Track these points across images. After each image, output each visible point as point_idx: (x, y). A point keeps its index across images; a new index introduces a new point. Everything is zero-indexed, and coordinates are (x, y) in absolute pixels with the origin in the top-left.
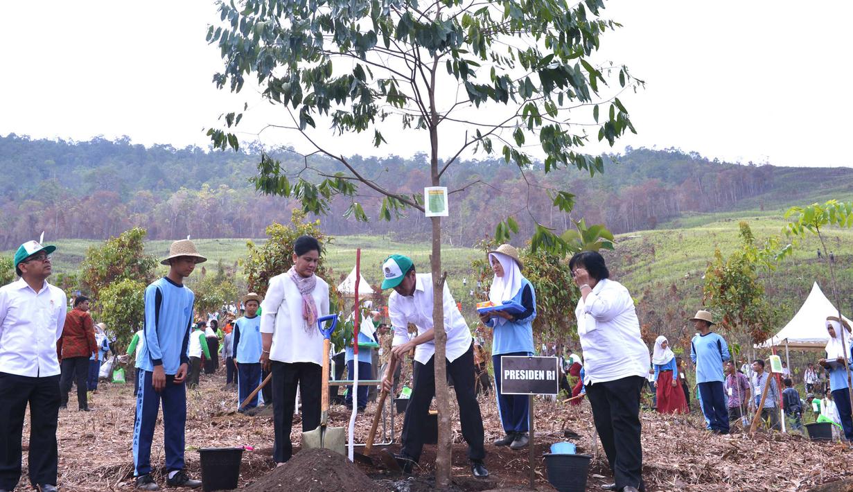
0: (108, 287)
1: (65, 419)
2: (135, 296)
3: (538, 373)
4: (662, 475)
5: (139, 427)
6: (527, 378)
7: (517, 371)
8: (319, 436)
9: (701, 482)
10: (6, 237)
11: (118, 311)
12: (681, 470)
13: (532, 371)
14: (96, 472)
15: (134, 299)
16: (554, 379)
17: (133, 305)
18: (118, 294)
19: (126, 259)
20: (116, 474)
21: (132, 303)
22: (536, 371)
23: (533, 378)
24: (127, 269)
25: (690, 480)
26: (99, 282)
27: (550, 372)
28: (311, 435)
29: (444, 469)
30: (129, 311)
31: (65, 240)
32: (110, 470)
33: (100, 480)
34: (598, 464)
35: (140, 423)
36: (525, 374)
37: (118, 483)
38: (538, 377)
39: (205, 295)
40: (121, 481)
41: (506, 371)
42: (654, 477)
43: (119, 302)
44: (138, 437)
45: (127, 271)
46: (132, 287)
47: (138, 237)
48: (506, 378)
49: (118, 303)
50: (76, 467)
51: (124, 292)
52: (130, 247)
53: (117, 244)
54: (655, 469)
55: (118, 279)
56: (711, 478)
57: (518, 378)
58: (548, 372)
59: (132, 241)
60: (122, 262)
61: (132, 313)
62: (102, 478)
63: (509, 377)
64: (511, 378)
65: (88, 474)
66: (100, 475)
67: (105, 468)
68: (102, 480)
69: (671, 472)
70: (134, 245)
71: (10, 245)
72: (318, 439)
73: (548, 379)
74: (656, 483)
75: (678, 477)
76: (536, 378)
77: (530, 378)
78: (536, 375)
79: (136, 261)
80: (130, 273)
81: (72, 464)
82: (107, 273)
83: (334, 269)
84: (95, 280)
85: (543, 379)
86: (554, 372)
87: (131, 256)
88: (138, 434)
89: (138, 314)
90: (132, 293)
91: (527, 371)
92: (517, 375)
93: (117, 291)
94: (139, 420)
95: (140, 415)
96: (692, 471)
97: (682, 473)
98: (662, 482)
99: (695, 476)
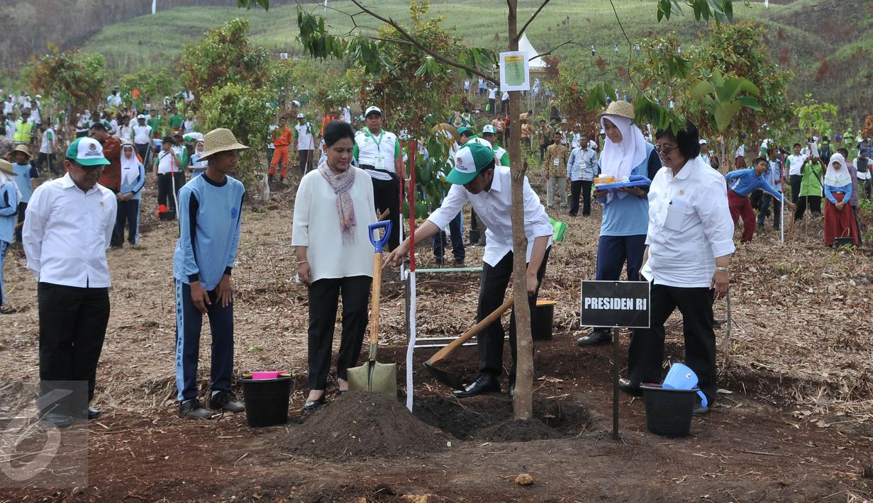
0: (211, 92)
1: (144, 281)
2: (241, 103)
3: (626, 302)
4: (804, 387)
5: (182, 347)
6: (612, 308)
7: (600, 299)
8: (366, 374)
9: (853, 398)
10: (113, 7)
11: (223, 122)
12: (829, 381)
13: (619, 300)
14: (142, 386)
15: (240, 107)
16: (645, 309)
17: (240, 114)
18: (221, 102)
19: (228, 57)
20: (165, 390)
21: (238, 112)
22: (623, 300)
23: (619, 308)
24: (231, 71)
25: (840, 393)
26: (200, 86)
27: (641, 300)
28: (357, 373)
29: (523, 402)
30: (235, 122)
31: (182, 8)
32: (157, 384)
33: (146, 396)
34: (726, 375)
35: (182, 342)
36: (609, 302)
37: (165, 402)
38: (625, 306)
39: (329, 92)
40: (170, 398)
41: (586, 299)
42: (794, 391)
43: (223, 110)
44: (181, 358)
45: (230, 72)
46: (237, 93)
47: (240, 29)
48: (586, 307)
49: (223, 113)
50: (122, 378)
51: (229, 99)
52: (231, 42)
53: (217, 38)
54: (796, 380)
55: (222, 81)
56: (866, 392)
57: (601, 308)
58: (638, 300)
59: (233, 34)
60: (224, 61)
61: (240, 124)
62: (149, 394)
63: (590, 306)
64: (593, 308)
65: (134, 390)
66: (147, 391)
67: (152, 382)
68: (149, 398)
69: (817, 384)
70: (237, 39)
71: (118, 17)
72: (365, 379)
73: (637, 309)
74: (795, 399)
75: (825, 390)
76: (623, 308)
77: (615, 308)
78: (623, 304)
79: (243, 56)
80: (235, 74)
81: (119, 374)
82: (208, 74)
83: (500, 35)
84: (195, 84)
85: (632, 308)
86: (645, 300)
87: (235, 54)
88: (181, 355)
89: (247, 124)
90: (239, 99)
91: (612, 299)
92: (600, 303)
93: (220, 97)
94: (180, 339)
95: (181, 334)
96: (844, 382)
97: (830, 385)
98: (804, 398)
99: (846, 389)
